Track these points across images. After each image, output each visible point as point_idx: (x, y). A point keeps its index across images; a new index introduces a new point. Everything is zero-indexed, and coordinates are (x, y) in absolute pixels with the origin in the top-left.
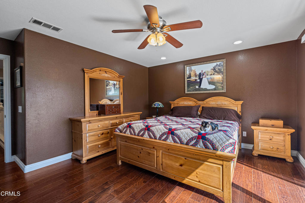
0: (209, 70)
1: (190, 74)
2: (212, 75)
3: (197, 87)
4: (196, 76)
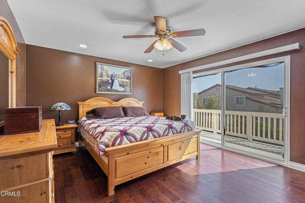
0: (120, 74)
1: (102, 73)
2: (122, 78)
3: (109, 88)
4: (108, 76)
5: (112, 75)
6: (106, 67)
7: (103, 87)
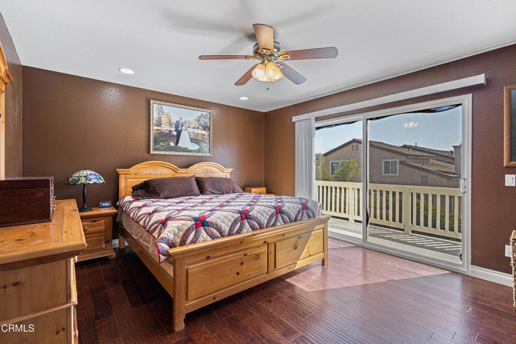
0: (192, 120)
1: (160, 118)
2: (195, 128)
3: (172, 144)
4: (171, 125)
5: (178, 122)
6: (167, 109)
7: (161, 144)
